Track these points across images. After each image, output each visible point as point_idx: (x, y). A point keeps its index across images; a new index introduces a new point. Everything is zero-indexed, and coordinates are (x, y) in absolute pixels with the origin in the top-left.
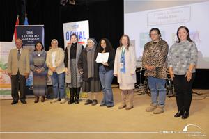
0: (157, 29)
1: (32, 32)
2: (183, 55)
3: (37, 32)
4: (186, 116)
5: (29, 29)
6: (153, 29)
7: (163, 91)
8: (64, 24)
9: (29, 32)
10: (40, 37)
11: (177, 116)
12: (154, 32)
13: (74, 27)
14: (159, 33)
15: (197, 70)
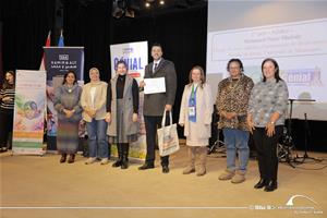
0: (238, 61)
1: (66, 57)
3: (74, 56)
5: (62, 52)
8: (112, 47)
9: (62, 57)
10: (79, 64)
11: (259, 186)
13: (127, 50)
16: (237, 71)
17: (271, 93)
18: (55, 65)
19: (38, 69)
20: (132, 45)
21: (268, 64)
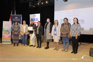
1: (17, 18)
2: (75, 29)
5: (16, 16)
6: (65, 18)
7: (68, 43)
8: (30, 15)
9: (16, 18)
10: (20, 20)
12: (65, 20)
13: (34, 16)
14: (67, 20)
16: (66, 21)
17: (76, 27)
18: (14, 20)
19: (9, 21)
20: (36, 14)
21: (75, 19)
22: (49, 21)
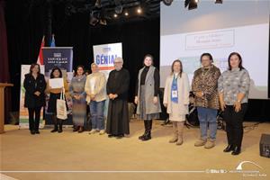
0: (208, 55)
2: (235, 83)
3: (65, 54)
4: (237, 152)
6: (204, 55)
8: (94, 47)
9: (56, 55)
11: (227, 150)
12: (205, 58)
14: (211, 58)
15: (249, 100)
16: (207, 63)
17: (237, 79)
20: (110, 45)
22: (151, 62)
